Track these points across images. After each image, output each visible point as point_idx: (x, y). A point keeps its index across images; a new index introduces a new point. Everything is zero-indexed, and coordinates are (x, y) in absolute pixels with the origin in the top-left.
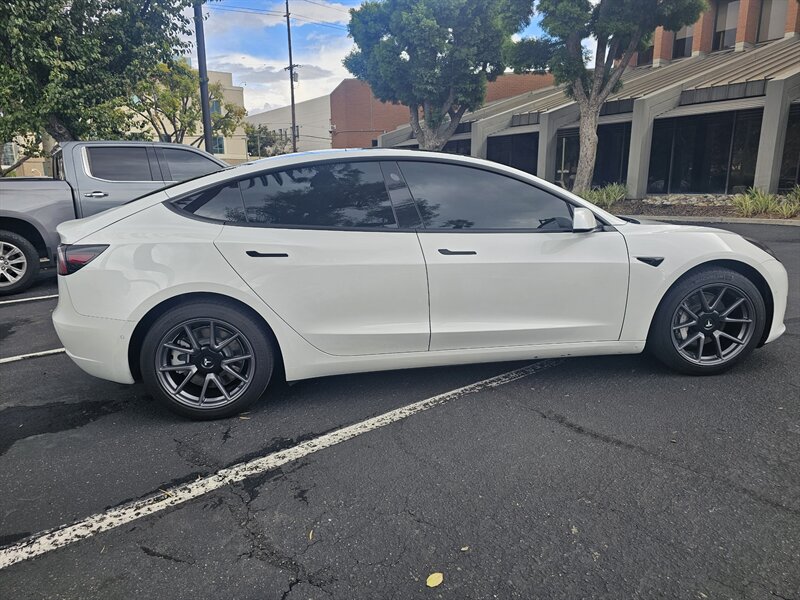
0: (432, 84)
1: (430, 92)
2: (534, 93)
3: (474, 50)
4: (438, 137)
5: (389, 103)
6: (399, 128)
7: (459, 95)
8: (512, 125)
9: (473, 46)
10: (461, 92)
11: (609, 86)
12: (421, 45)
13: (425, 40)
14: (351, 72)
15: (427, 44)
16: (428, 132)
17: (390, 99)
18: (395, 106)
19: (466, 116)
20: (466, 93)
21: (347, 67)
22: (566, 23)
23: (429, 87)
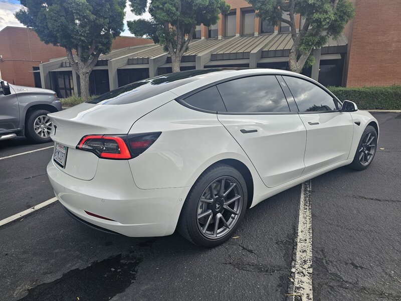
0: (84, 36)
1: (83, 41)
2: (131, 48)
3: (107, 20)
4: (87, 67)
5: (51, 45)
6: (52, 61)
7: (99, 45)
8: (128, 64)
9: (106, 18)
10: (100, 43)
11: (184, 49)
12: (77, 13)
13: (80, 11)
14: (21, 23)
15: (81, 13)
16: (81, 64)
17: (52, 42)
18: (55, 47)
19: (102, 57)
20: (103, 44)
21: (17, 18)
22: (169, 15)
23: (82, 38)
